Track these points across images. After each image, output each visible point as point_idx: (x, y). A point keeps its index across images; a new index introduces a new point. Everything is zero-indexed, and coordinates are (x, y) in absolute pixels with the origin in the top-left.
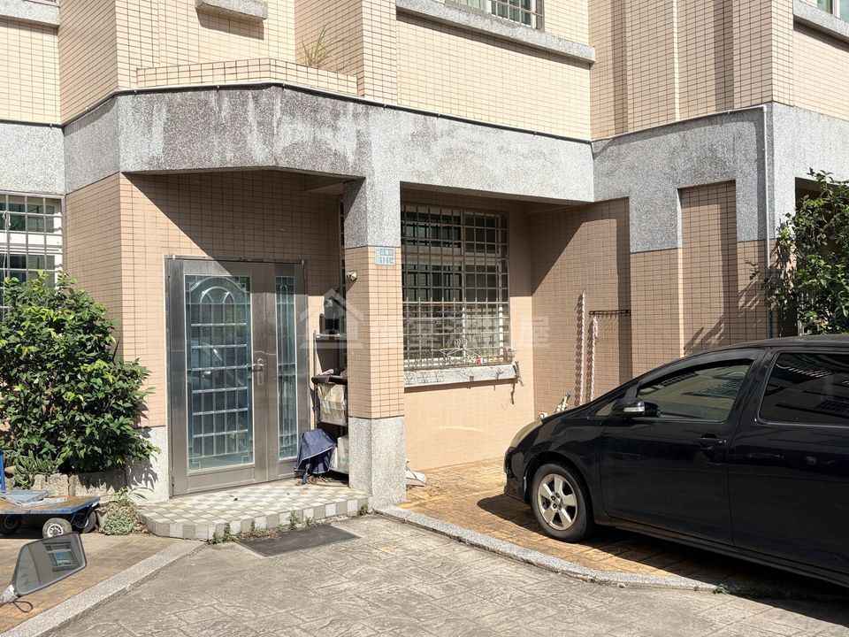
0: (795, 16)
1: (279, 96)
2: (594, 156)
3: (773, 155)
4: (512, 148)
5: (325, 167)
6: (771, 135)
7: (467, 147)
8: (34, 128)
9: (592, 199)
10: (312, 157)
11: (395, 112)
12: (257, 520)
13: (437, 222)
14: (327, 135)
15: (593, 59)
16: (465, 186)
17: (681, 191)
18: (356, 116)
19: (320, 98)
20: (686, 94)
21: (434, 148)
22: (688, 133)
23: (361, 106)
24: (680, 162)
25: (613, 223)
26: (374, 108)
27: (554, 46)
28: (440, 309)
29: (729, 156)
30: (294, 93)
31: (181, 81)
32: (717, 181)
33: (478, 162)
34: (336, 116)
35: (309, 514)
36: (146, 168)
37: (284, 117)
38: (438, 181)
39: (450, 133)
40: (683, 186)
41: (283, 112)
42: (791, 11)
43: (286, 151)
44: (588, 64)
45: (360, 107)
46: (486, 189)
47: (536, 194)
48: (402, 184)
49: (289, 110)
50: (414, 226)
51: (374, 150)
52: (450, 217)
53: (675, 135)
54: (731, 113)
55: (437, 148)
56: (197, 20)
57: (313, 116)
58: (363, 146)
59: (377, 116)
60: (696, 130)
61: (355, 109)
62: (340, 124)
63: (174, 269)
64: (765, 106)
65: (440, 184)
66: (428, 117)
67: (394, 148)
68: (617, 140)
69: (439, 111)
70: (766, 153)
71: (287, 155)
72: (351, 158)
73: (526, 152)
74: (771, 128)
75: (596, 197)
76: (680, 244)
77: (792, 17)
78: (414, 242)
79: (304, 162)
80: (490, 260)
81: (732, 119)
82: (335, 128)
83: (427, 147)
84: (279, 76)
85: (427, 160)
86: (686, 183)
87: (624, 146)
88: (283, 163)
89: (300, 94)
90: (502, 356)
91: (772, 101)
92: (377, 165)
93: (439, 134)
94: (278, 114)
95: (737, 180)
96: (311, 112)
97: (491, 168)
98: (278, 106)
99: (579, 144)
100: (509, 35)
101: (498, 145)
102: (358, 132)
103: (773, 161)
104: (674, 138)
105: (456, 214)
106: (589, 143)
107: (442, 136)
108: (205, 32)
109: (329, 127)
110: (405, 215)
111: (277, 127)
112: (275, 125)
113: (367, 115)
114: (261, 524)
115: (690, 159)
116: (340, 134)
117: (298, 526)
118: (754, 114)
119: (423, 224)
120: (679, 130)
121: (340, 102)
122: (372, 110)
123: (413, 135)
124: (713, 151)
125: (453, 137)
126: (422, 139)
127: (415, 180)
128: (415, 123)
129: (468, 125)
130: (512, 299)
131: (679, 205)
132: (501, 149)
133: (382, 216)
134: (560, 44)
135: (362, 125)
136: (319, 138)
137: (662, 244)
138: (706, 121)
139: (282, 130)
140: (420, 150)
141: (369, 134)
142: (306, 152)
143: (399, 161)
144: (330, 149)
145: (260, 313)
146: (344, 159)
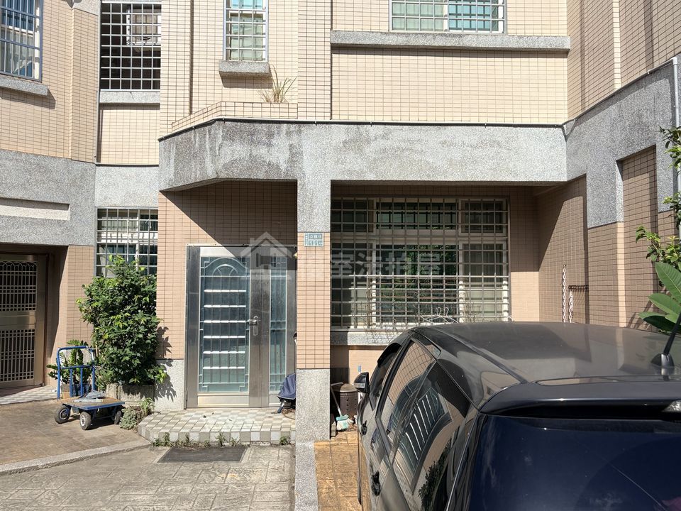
1: (221, 127)
2: (566, 138)
4: (458, 141)
5: (261, 175)
7: (403, 145)
9: (564, 178)
10: (248, 169)
11: (327, 126)
12: (191, 434)
13: (402, 209)
14: (263, 151)
15: (569, 47)
16: (401, 178)
17: (621, 163)
18: (289, 133)
19: (257, 125)
20: (625, 61)
21: (367, 150)
22: (623, 102)
23: (294, 125)
24: (617, 132)
25: (582, 198)
26: (307, 126)
27: (513, 44)
29: (651, 119)
30: (234, 124)
32: (643, 148)
33: (416, 157)
34: (270, 135)
35: (236, 437)
37: (225, 142)
38: (370, 177)
39: (385, 136)
40: (620, 157)
41: (224, 138)
43: (226, 167)
45: (293, 127)
46: (426, 179)
47: (488, 178)
48: (333, 182)
49: (230, 137)
51: (305, 157)
53: (614, 107)
54: (651, 73)
55: (369, 150)
56: (221, 84)
57: (252, 140)
58: (295, 155)
59: (309, 131)
60: (628, 97)
61: (289, 128)
62: (274, 141)
63: (193, 254)
64: (675, 59)
65: (372, 179)
66: (360, 126)
67: (325, 154)
68: (580, 119)
69: (370, 119)
70: (677, 110)
71: (226, 169)
72: (283, 166)
73: (475, 143)
75: (568, 176)
78: (390, 226)
79: (241, 173)
80: (489, 238)
81: (654, 79)
82: (269, 145)
83: (360, 149)
84: (228, 113)
85: (359, 160)
86: (623, 154)
87: (583, 125)
88: (223, 175)
89: (239, 124)
92: (308, 170)
93: (373, 138)
94: (220, 141)
95: (658, 145)
96: (248, 136)
97: (431, 160)
98: (220, 136)
99: (545, 129)
100: (456, 44)
101: (440, 140)
102: (291, 145)
104: (613, 110)
106: (561, 126)
107: (376, 138)
108: (227, 90)
109: (264, 145)
111: (219, 150)
112: (217, 148)
113: (300, 132)
114: (194, 438)
115: (624, 129)
116: (273, 150)
117: (226, 444)
118: (668, 69)
120: (617, 101)
121: (275, 125)
122: (304, 128)
123: (345, 142)
124: (640, 116)
125: (388, 139)
126: (355, 145)
127: (347, 178)
128: (348, 131)
129: (405, 127)
130: (512, 273)
131: (620, 177)
132: (444, 143)
133: (312, 208)
134: (522, 40)
135: (295, 140)
136: (255, 154)
137: (607, 218)
138: (635, 86)
139: (223, 152)
140: (352, 154)
141: (301, 146)
142: (243, 166)
143: (330, 164)
144: (264, 161)
145: (257, 283)
146: (278, 167)
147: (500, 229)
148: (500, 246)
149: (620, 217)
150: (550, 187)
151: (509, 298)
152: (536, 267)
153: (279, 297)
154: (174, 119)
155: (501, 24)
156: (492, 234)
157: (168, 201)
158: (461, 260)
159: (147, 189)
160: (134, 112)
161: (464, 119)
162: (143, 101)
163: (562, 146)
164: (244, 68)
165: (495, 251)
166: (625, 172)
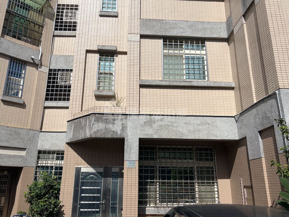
1: (94, 117)
2: (237, 122)
3: (283, 112)
4: (192, 122)
5: (109, 136)
6: (281, 103)
7: (169, 124)
9: (237, 138)
10: (104, 133)
11: (138, 116)
14: (110, 126)
15: (234, 86)
16: (168, 137)
17: (260, 132)
18: (122, 119)
19: (109, 115)
21: (154, 126)
22: (258, 108)
23: (124, 116)
24: (257, 120)
25: (245, 147)
27: (212, 85)
29: (270, 115)
30: (99, 115)
31: (79, 116)
32: (268, 126)
33: (175, 129)
34: (114, 120)
37: (95, 122)
38: (156, 137)
39: (161, 120)
40: (260, 130)
41: (95, 121)
43: (95, 133)
44: (232, 88)
46: (179, 138)
47: (205, 138)
48: (140, 139)
49: (97, 120)
50: (164, 152)
51: (128, 129)
53: (254, 109)
54: (268, 97)
56: (95, 99)
57: (106, 122)
58: (124, 128)
59: (130, 118)
60: (260, 106)
61: (122, 117)
62: (115, 122)
63: (78, 170)
64: (277, 92)
65: (156, 138)
66: (151, 116)
67: (137, 127)
68: (241, 114)
69: (155, 113)
70: (280, 111)
72: (119, 132)
73: (199, 123)
74: (281, 100)
75: (239, 138)
78: (164, 158)
79: (101, 135)
80: (207, 164)
81: (269, 99)
82: (113, 124)
83: (151, 125)
84: (97, 111)
85: (151, 130)
86: (261, 129)
87: (243, 116)
88: (93, 136)
89: (101, 115)
91: (279, 89)
92: (129, 134)
93: (156, 121)
94: (93, 122)
95: (274, 125)
96: (105, 120)
97: (181, 130)
98: (93, 120)
99: (228, 118)
100: (189, 85)
101: (184, 122)
102: (122, 124)
103: (284, 114)
104: (254, 111)
106: (234, 117)
107: (158, 121)
108: (97, 102)
109: (111, 123)
111: (92, 126)
112: (92, 125)
113: (126, 118)
115: (260, 118)
116: (115, 126)
118: (273, 96)
120: (255, 107)
121: (116, 116)
122: (128, 117)
123: (145, 122)
124: (266, 114)
125: (163, 121)
126: (149, 123)
127: (146, 137)
128: (146, 118)
129: (170, 116)
130: (218, 180)
131: (260, 138)
132: (186, 123)
133: (130, 150)
134: (215, 83)
135: (124, 122)
136: (107, 127)
137: (257, 156)
138: (262, 102)
139: (94, 126)
140: (148, 127)
141: (127, 124)
142: (102, 132)
143: (138, 131)
144: (111, 130)
145: (106, 184)
146: (117, 133)
147: (212, 160)
148: (212, 168)
149: (263, 155)
150: (232, 142)
151: (218, 191)
152: (229, 177)
153: (115, 191)
154: (74, 113)
155: (206, 77)
156: (208, 162)
157: (69, 147)
158: (196, 174)
159: (60, 142)
160: (58, 110)
161: (194, 114)
162: (62, 106)
163: (235, 125)
164: (104, 93)
165: (210, 169)
166: (262, 136)
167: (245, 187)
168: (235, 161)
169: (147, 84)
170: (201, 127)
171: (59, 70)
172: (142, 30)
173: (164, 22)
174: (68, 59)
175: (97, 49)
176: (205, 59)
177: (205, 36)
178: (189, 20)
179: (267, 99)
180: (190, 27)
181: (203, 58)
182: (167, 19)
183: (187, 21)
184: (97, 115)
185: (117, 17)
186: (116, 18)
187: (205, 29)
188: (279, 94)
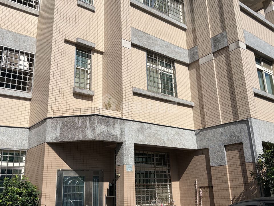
0: (254, 93)
1: (97, 118)
2: (196, 135)
4: (170, 132)
5: (110, 139)
6: (252, 128)
7: (155, 132)
8: (20, 129)
10: (106, 137)
11: (133, 122)
13: (146, 156)
14: (111, 129)
15: (193, 105)
17: (225, 146)
18: (120, 123)
19: (109, 118)
20: (223, 115)
21: (145, 133)
22: (226, 128)
24: (224, 137)
26: (126, 121)
27: (181, 102)
28: (148, 186)
29: (239, 134)
30: (101, 117)
31: (67, 114)
32: (236, 143)
33: (159, 137)
34: (114, 124)
36: (54, 141)
37: (98, 124)
39: (150, 128)
40: (226, 144)
41: (98, 123)
42: (253, 91)
43: (99, 135)
44: (192, 107)
45: (122, 121)
47: (178, 147)
48: (135, 144)
49: (100, 122)
50: (139, 157)
51: (126, 134)
52: (151, 154)
53: (221, 128)
54: (238, 121)
55: (146, 133)
56: (73, 96)
57: (108, 125)
58: (122, 133)
59: (127, 123)
60: (228, 127)
61: (120, 121)
62: (115, 126)
63: (60, 174)
64: (249, 119)
65: (147, 144)
66: (143, 123)
67: (132, 133)
68: (203, 130)
69: (146, 121)
70: (251, 134)
71: (99, 136)
72: (119, 136)
73: (174, 134)
74: (252, 126)
75: (198, 148)
76: (227, 164)
77: (253, 93)
78: (139, 163)
79: (104, 138)
80: (164, 169)
81: (239, 123)
82: (114, 127)
83: (143, 132)
84: (97, 112)
85: (143, 136)
87: (205, 132)
88: (97, 139)
89: (103, 117)
90: (170, 203)
91: (251, 118)
92: (127, 138)
93: (146, 128)
94: (96, 123)
95: (243, 142)
96: (107, 122)
97: (163, 139)
98: (96, 121)
99: (191, 131)
100: (167, 99)
101: (165, 131)
102: (121, 128)
103: (254, 136)
104: (221, 129)
105: (152, 153)
106: (194, 131)
107: (147, 129)
108: (75, 99)
109: (112, 127)
110: (136, 154)
111: (96, 127)
112: (95, 127)
113: (124, 123)
115: (227, 136)
116: (115, 129)
118: (246, 122)
119: (142, 157)
120: (222, 127)
121: (116, 120)
122: (125, 122)
123: (138, 129)
124: (234, 133)
126: (141, 130)
127: (139, 143)
128: (139, 125)
129: (155, 125)
130: (172, 182)
131: (225, 151)
132: (166, 133)
133: (128, 155)
134: (183, 101)
135: (122, 126)
136: (109, 130)
137: (221, 163)
138: (231, 123)
139: (97, 128)
140: (140, 134)
141: (124, 129)
142: (105, 135)
143: (134, 137)
144: (112, 134)
145: (88, 188)
146: (117, 137)
150: (187, 151)
154: (54, 109)
155: (174, 94)
160: (7, 99)
166: (226, 149)
167: (200, 187)
168: (189, 166)
169: (139, 92)
170: (175, 137)
171: (6, 49)
172: (133, 38)
173: (149, 36)
174: (18, 38)
175: (76, 42)
176: (173, 77)
177: (176, 58)
178: (166, 40)
179: (237, 123)
180: (167, 47)
181: (171, 76)
182: (151, 34)
183: (165, 41)
184: (99, 117)
185: (94, 11)
186: (93, 13)
187: (175, 52)
188: (251, 121)
